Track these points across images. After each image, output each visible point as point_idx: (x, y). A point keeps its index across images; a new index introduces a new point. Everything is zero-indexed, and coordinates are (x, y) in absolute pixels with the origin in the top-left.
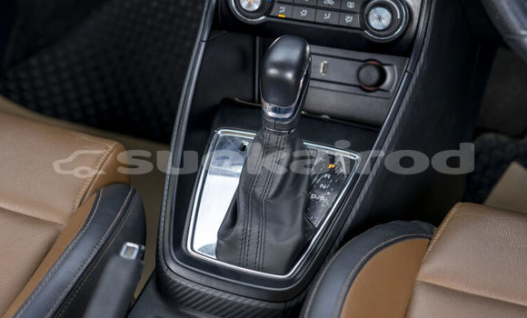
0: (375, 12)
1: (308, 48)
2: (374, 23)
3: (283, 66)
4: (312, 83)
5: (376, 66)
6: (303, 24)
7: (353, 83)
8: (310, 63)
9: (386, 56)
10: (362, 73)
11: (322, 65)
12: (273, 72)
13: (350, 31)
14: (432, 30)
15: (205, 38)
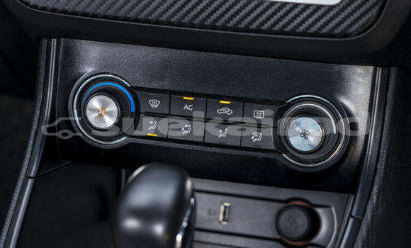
0: (298, 124)
1: (189, 184)
2: (296, 142)
3: (147, 214)
4: (199, 236)
5: (303, 208)
6: (186, 146)
7: (270, 235)
8: (194, 208)
9: (319, 193)
10: (284, 219)
11: (222, 208)
12: (131, 224)
13: (260, 155)
14: (389, 150)
15: (33, 173)
